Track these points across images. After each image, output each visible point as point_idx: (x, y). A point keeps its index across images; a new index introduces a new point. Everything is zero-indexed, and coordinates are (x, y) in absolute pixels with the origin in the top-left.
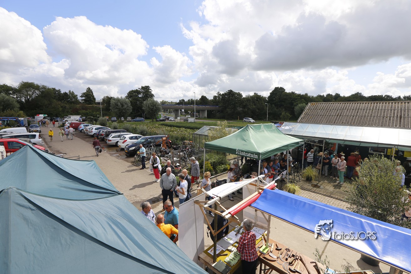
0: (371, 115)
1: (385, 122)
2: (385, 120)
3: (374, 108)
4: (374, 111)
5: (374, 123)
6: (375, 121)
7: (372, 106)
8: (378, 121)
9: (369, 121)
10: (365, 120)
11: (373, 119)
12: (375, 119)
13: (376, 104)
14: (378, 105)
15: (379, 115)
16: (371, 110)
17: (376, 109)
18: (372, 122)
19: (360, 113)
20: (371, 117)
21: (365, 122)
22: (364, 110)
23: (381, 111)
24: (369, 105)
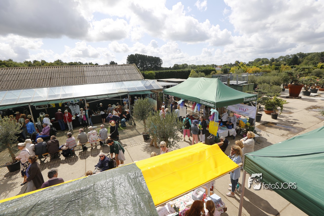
0: (30, 78)
1: (40, 83)
2: (39, 82)
3: (33, 73)
4: (32, 75)
5: (31, 85)
6: (33, 83)
7: (31, 70)
8: (35, 83)
9: (27, 84)
10: (24, 84)
11: (31, 81)
12: (32, 81)
13: (34, 69)
14: (36, 70)
15: (36, 78)
16: (30, 74)
17: (34, 73)
18: (30, 84)
19: (20, 77)
20: (29, 80)
21: (24, 85)
22: (24, 74)
23: (37, 74)
24: (29, 70)
